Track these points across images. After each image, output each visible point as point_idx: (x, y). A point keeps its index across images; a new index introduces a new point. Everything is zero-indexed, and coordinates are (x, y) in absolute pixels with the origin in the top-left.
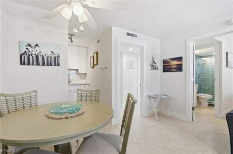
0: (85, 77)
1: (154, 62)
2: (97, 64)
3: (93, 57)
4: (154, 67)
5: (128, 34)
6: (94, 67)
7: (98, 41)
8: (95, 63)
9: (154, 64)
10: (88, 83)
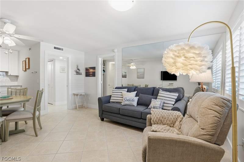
0: (17, 80)
1: (78, 69)
2: (29, 68)
3: (25, 61)
4: (78, 73)
5: (55, 48)
6: (26, 70)
7: (30, 49)
8: (27, 67)
9: (78, 71)
10: (20, 85)
